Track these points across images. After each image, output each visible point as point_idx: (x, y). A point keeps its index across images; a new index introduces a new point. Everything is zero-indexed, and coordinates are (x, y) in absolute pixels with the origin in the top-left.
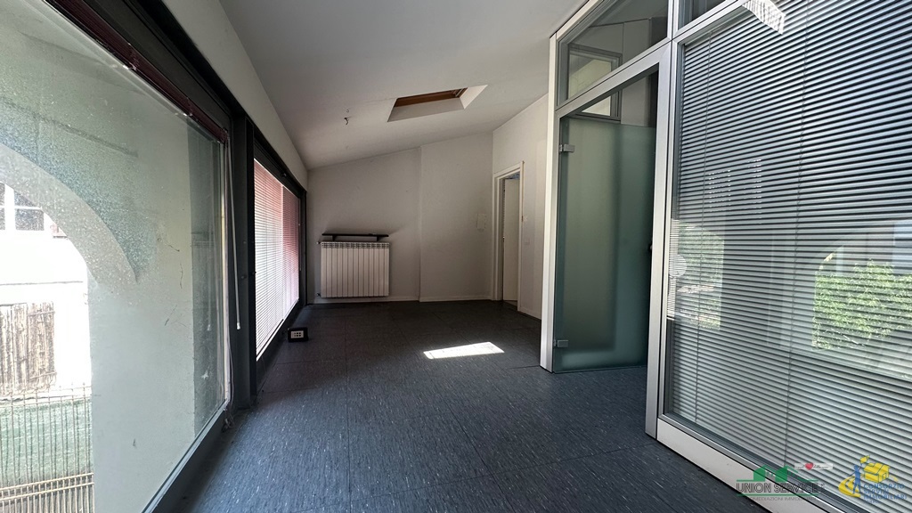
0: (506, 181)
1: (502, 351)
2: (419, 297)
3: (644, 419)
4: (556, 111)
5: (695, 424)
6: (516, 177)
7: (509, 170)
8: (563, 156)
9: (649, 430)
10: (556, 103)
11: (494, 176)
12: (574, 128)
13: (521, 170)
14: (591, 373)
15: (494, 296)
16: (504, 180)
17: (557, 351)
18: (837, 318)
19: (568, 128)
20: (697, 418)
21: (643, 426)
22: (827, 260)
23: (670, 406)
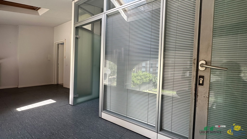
0: (59, 45)
1: (56, 102)
2: (18, 86)
3: (99, 113)
4: (74, 24)
5: (110, 111)
6: (63, 44)
7: (60, 41)
8: (76, 39)
9: (100, 116)
10: (74, 22)
11: (54, 43)
12: (80, 31)
13: (64, 42)
14: (85, 103)
15: (55, 83)
16: (58, 44)
17: (75, 98)
18: (135, 81)
19: (78, 31)
20: (110, 110)
21: (98, 115)
22: (134, 70)
23: (105, 108)
